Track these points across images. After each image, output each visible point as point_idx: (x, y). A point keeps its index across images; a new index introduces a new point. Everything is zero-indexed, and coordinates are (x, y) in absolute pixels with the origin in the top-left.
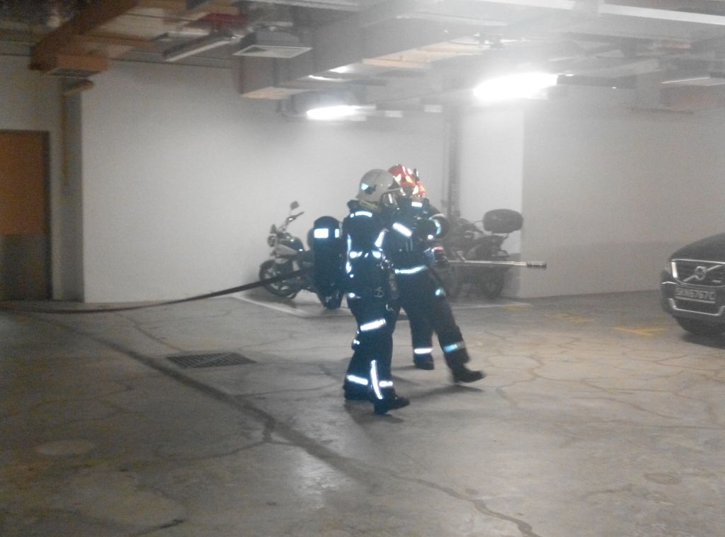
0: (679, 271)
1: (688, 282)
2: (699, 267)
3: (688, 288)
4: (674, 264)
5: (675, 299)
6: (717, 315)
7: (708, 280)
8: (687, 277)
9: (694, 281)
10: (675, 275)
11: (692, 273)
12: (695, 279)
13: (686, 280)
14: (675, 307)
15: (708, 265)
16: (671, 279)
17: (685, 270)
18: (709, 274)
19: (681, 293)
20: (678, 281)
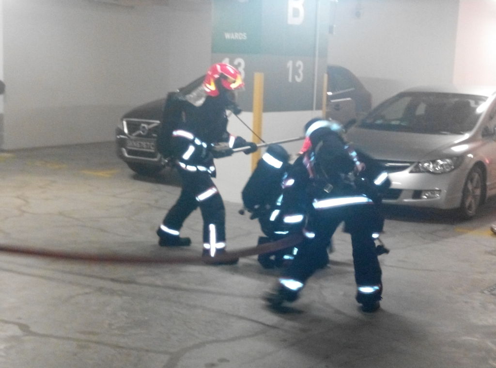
0: (129, 128)
1: (135, 136)
2: (142, 125)
3: (135, 141)
4: (125, 123)
5: (126, 149)
6: (156, 160)
7: (148, 135)
8: (135, 132)
9: (140, 135)
10: (126, 131)
11: (139, 129)
12: (140, 133)
13: (134, 134)
14: (126, 155)
15: (149, 124)
16: (124, 134)
17: (132, 127)
18: (150, 130)
19: (131, 144)
20: (128, 135)
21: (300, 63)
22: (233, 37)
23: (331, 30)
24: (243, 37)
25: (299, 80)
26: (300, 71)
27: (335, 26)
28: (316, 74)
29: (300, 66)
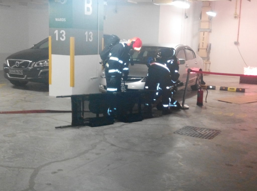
0: (9, 64)
2: (17, 62)
3: (13, 69)
4: (8, 61)
5: (9, 74)
6: (24, 78)
7: (20, 66)
8: (13, 65)
9: (15, 67)
10: (8, 65)
11: (15, 64)
12: (16, 66)
13: (13, 66)
14: (9, 76)
15: (20, 61)
17: (12, 63)
18: (20, 64)
19: (11, 71)
20: (10, 67)
21: (91, 33)
22: (59, 20)
23: (105, 18)
24: (64, 20)
25: (91, 40)
26: (91, 36)
27: (106, 16)
28: (98, 38)
29: (91, 34)
